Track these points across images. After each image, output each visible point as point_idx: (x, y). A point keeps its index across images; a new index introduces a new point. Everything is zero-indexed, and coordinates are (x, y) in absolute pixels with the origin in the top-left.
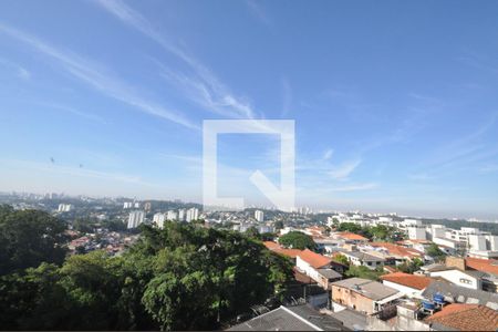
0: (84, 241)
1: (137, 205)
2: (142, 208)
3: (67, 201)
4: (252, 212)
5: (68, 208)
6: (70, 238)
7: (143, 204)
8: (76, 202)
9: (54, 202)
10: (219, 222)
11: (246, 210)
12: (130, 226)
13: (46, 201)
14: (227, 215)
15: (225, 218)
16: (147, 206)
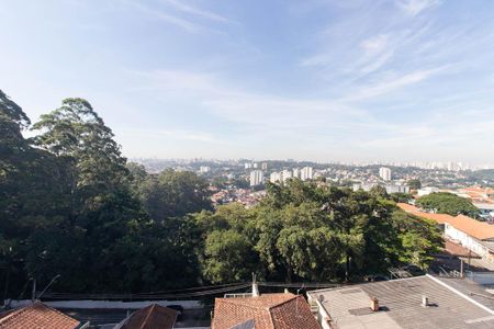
0: (220, 195)
1: (255, 166)
2: (259, 168)
3: (205, 164)
4: (375, 169)
5: (206, 169)
6: (212, 193)
7: (260, 164)
8: (210, 164)
9: (197, 165)
10: (336, 180)
11: (368, 167)
12: (252, 184)
13: (192, 164)
15: (342, 176)
16: (264, 166)
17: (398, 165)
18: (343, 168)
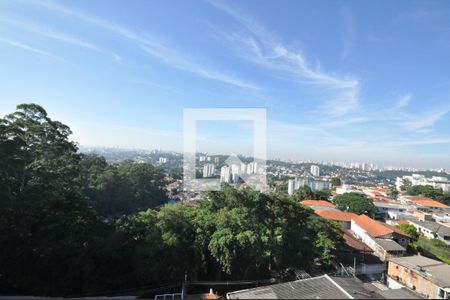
0: (175, 185)
1: (209, 159)
2: (212, 162)
3: (164, 156)
4: (308, 167)
5: (164, 160)
6: (168, 183)
7: (213, 157)
8: (169, 156)
9: (156, 156)
10: (276, 175)
11: (301, 165)
12: (205, 175)
13: (152, 155)
14: (283, 169)
15: (281, 171)
16: (216, 160)
17: (325, 163)
18: (283, 164)
